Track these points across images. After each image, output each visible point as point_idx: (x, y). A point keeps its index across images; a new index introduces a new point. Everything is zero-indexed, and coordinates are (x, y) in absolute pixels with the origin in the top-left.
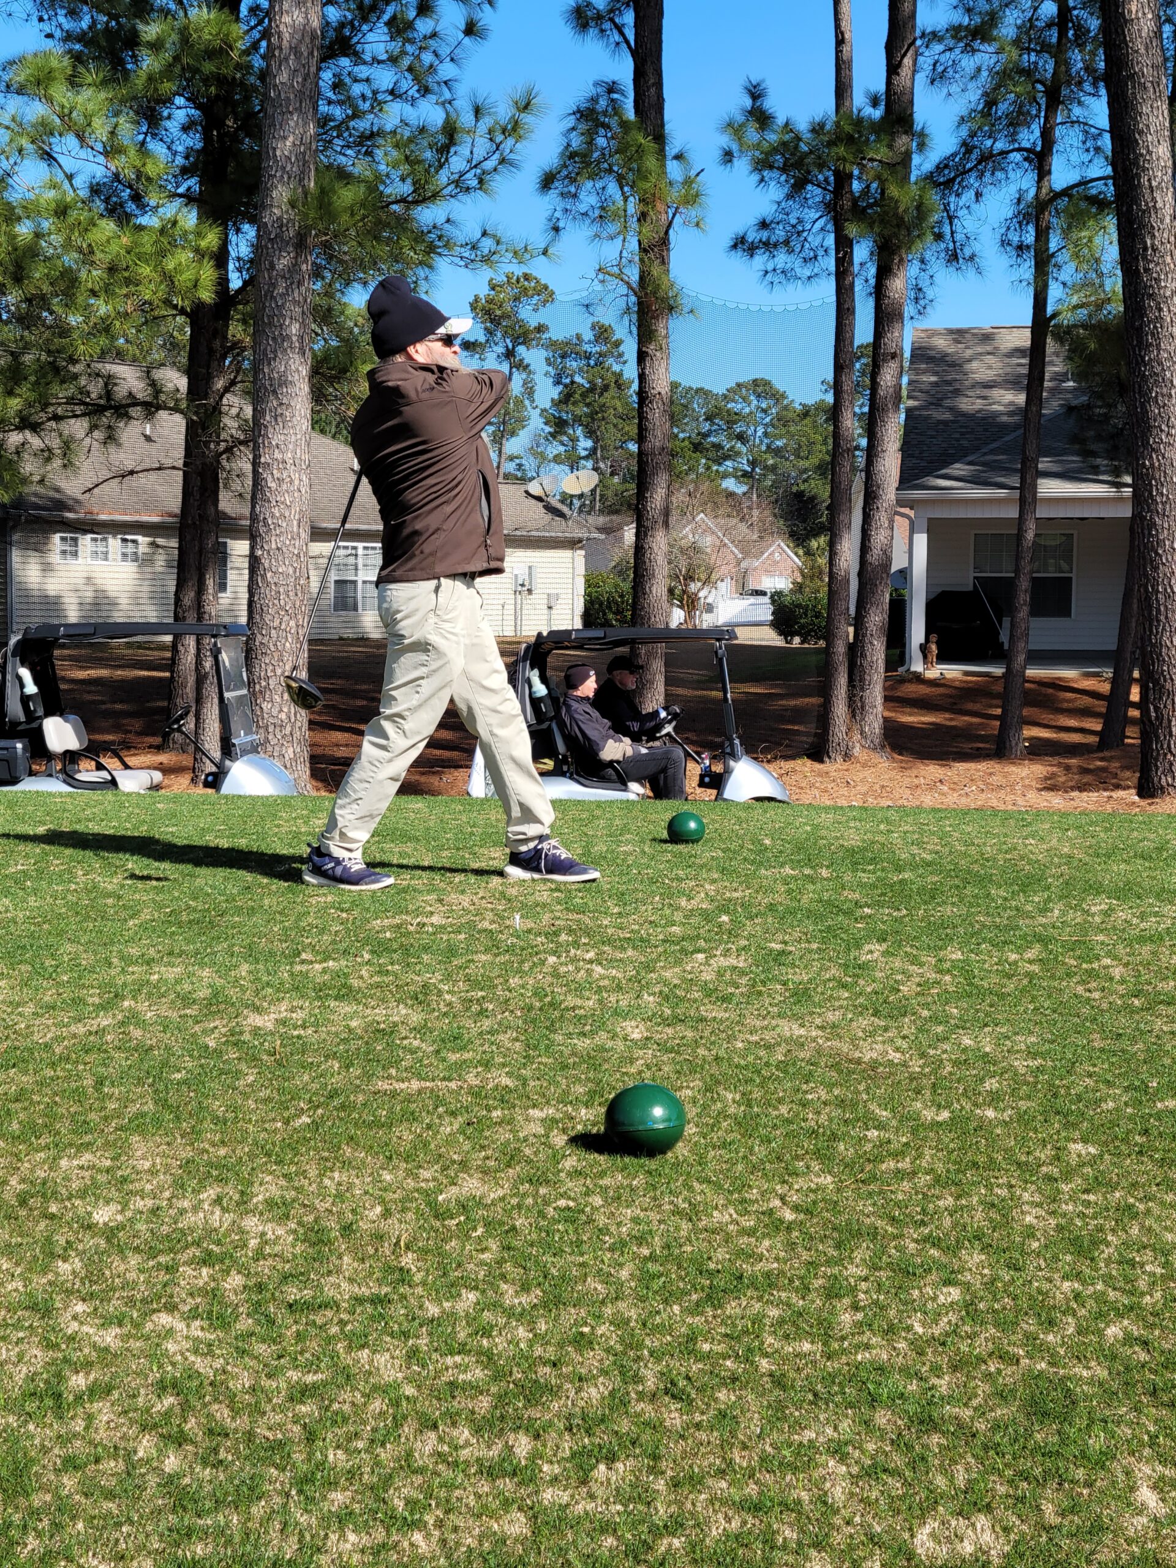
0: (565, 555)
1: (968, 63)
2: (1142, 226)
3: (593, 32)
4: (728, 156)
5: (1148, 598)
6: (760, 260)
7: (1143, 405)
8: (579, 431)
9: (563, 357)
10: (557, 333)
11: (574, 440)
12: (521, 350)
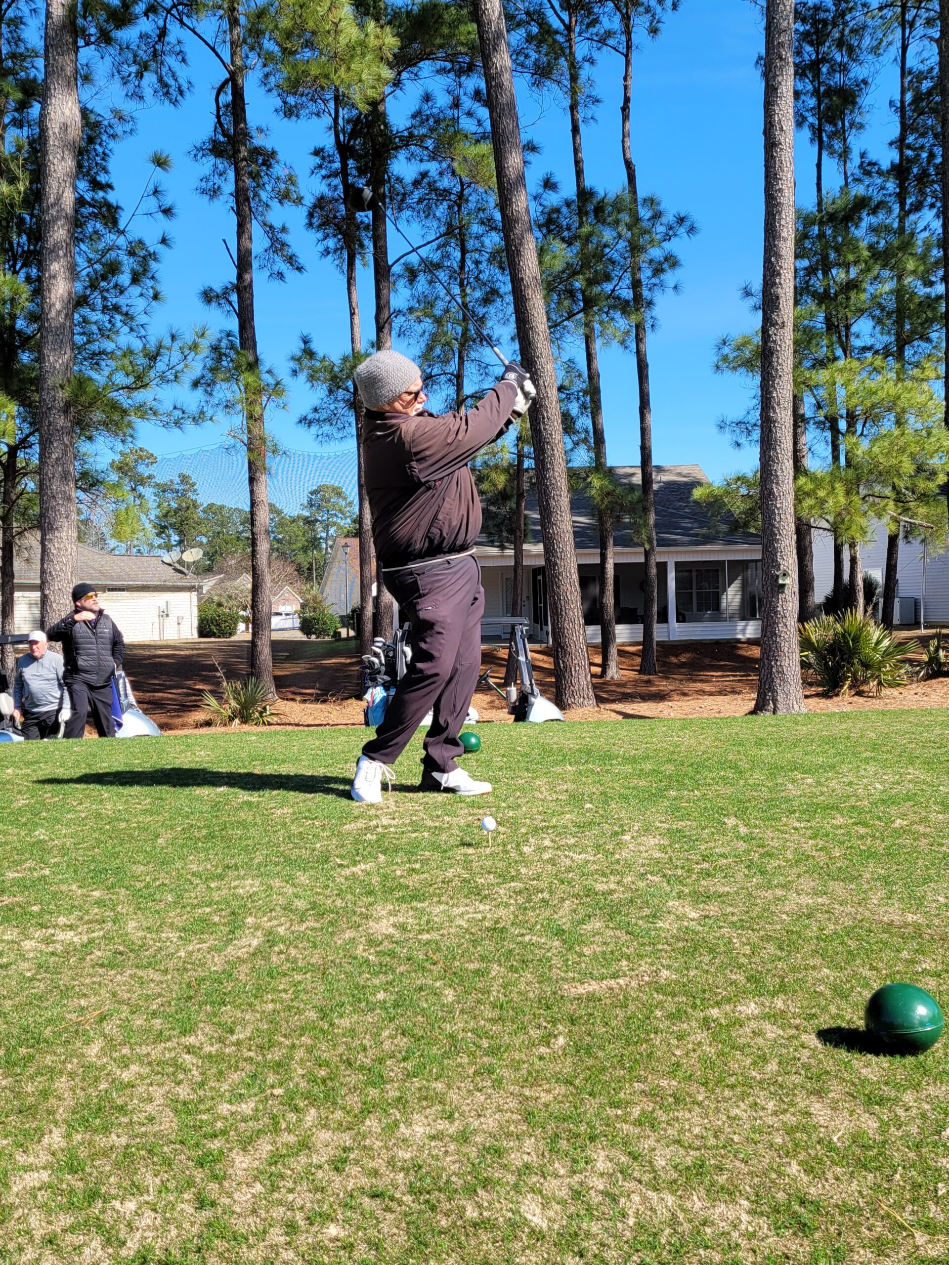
0: (185, 595)
1: (419, 328)
2: (541, 406)
3: (214, 304)
4: (295, 373)
5: (555, 603)
6: (314, 429)
7: (547, 501)
8: (171, 532)
9: (164, 491)
10: (159, 479)
11: (169, 536)
12: (140, 488)
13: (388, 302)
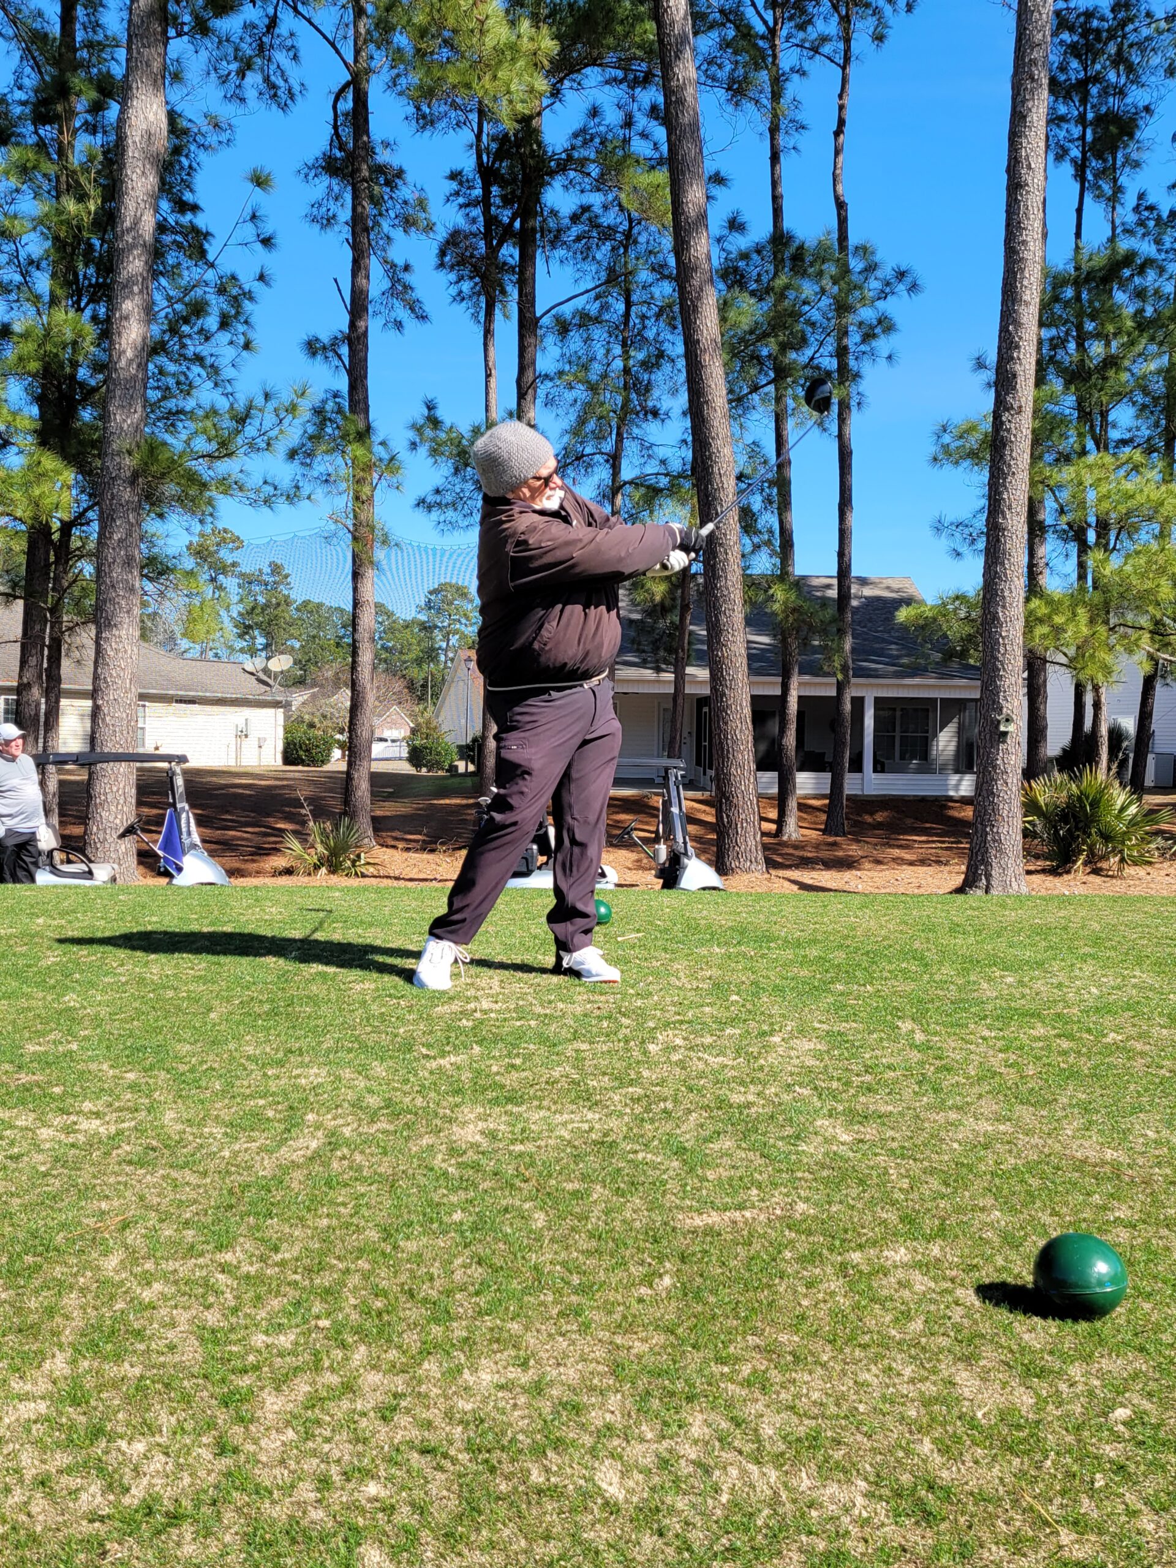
0: (270, 712)
1: (569, 396)
2: (715, 499)
3: (319, 357)
4: (414, 446)
5: (721, 743)
6: (435, 515)
7: (716, 616)
8: (256, 632)
9: (250, 583)
10: (245, 568)
11: (254, 638)
12: (221, 577)
13: (534, 363)
